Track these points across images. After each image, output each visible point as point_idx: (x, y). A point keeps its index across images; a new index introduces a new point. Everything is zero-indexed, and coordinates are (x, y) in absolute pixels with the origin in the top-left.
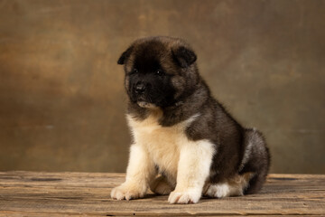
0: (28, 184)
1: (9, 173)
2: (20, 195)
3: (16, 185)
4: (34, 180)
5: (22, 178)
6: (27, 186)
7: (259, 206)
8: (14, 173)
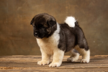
0: (33, 59)
1: (27, 56)
2: (30, 63)
3: (29, 60)
4: (34, 58)
5: (31, 57)
6: (32, 60)
7: (104, 65)
8: (28, 56)
